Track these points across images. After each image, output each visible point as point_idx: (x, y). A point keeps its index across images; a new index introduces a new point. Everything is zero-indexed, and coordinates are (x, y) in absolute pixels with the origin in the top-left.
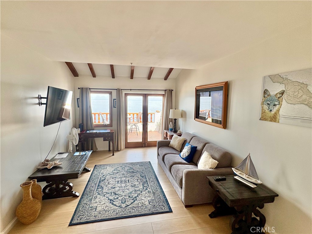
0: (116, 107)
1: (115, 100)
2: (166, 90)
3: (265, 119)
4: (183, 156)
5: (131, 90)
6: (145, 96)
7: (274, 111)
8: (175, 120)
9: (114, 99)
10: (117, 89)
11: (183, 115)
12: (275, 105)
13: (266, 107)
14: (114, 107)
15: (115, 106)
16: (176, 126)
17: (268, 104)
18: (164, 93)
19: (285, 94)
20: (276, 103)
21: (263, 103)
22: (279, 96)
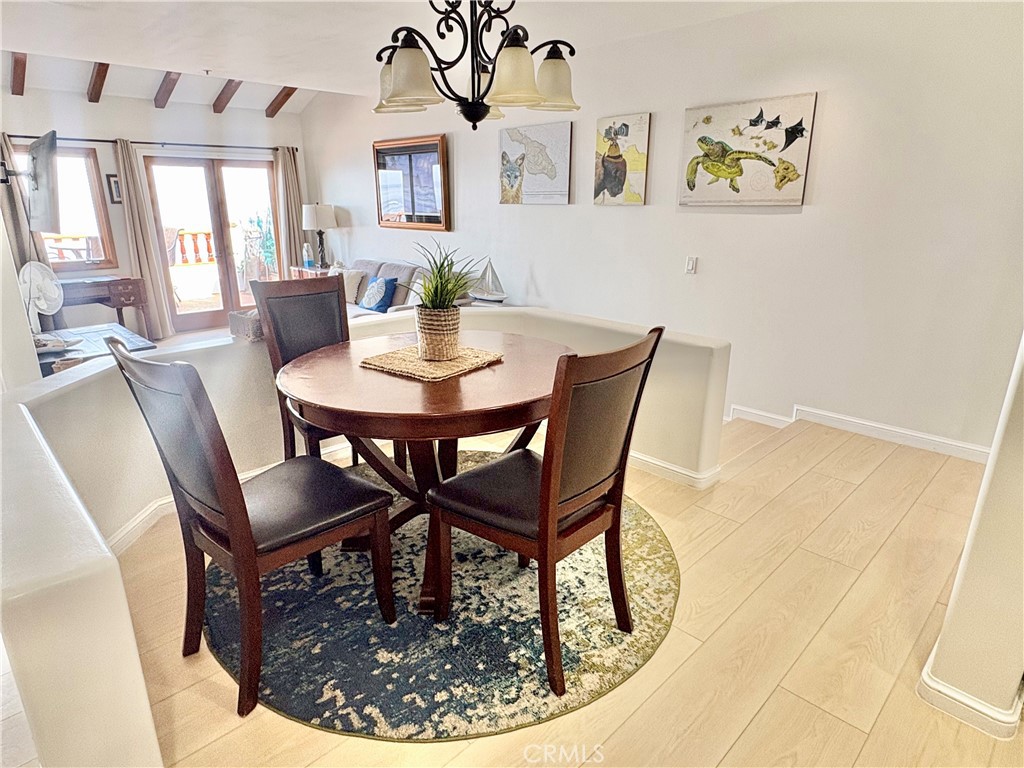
0: (120, 202)
1: (112, 179)
2: (277, 149)
3: (506, 202)
4: (369, 303)
5: (163, 144)
6: (213, 167)
7: (516, 186)
8: (320, 234)
9: (109, 177)
10: (115, 142)
11: (342, 219)
12: (516, 177)
13: (505, 180)
14: (113, 202)
15: (116, 199)
16: (325, 251)
17: (508, 176)
18: (271, 158)
19: (526, 159)
20: (518, 174)
21: (502, 177)
22: (519, 162)
